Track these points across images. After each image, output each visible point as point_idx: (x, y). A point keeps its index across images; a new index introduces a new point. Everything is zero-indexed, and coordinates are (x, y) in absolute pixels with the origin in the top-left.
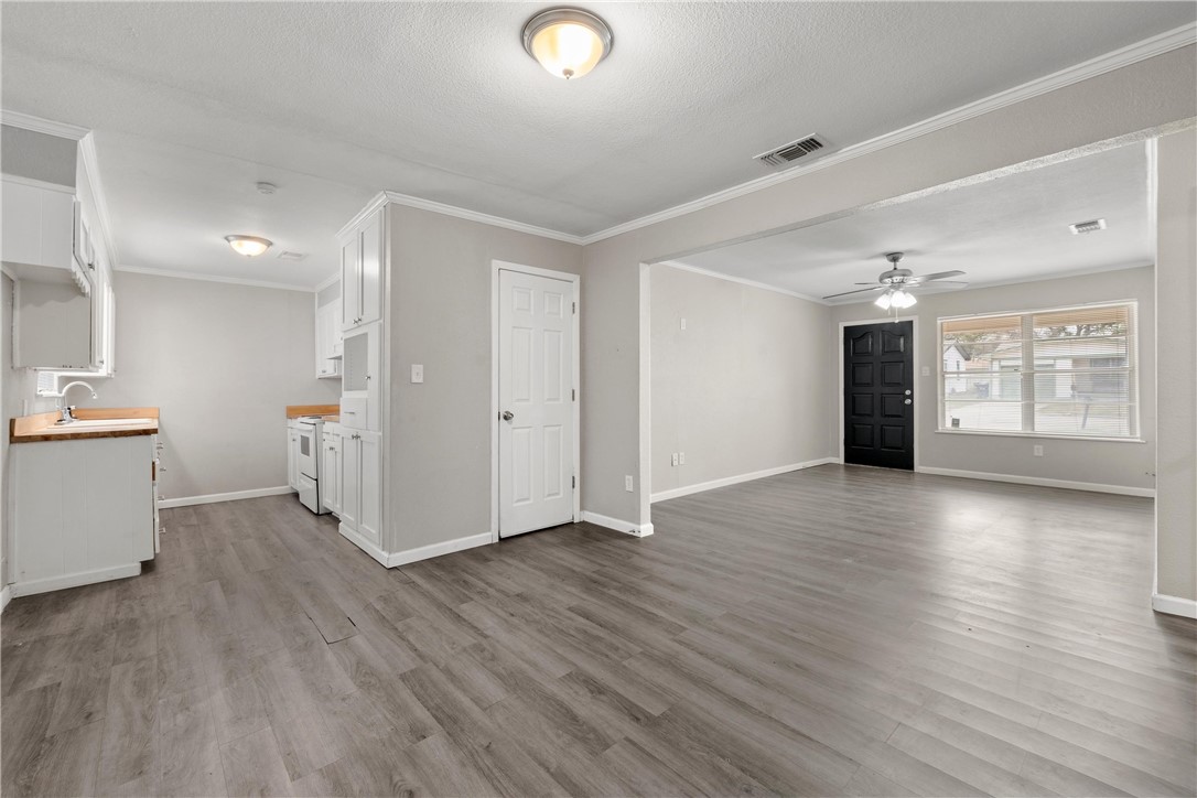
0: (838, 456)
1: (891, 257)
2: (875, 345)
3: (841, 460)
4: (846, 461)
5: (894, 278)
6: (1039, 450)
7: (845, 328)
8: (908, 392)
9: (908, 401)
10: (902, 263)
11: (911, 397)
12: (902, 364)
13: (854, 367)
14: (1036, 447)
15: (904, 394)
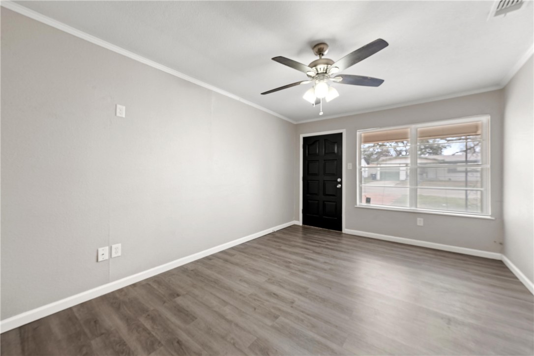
0: (299, 220)
1: (316, 49)
2: (320, 150)
3: (300, 223)
4: (304, 223)
5: (319, 67)
6: (420, 222)
7: (305, 139)
8: (339, 180)
9: (339, 186)
10: (327, 54)
11: (341, 183)
12: (335, 162)
13: (308, 163)
14: (418, 219)
15: (337, 181)
